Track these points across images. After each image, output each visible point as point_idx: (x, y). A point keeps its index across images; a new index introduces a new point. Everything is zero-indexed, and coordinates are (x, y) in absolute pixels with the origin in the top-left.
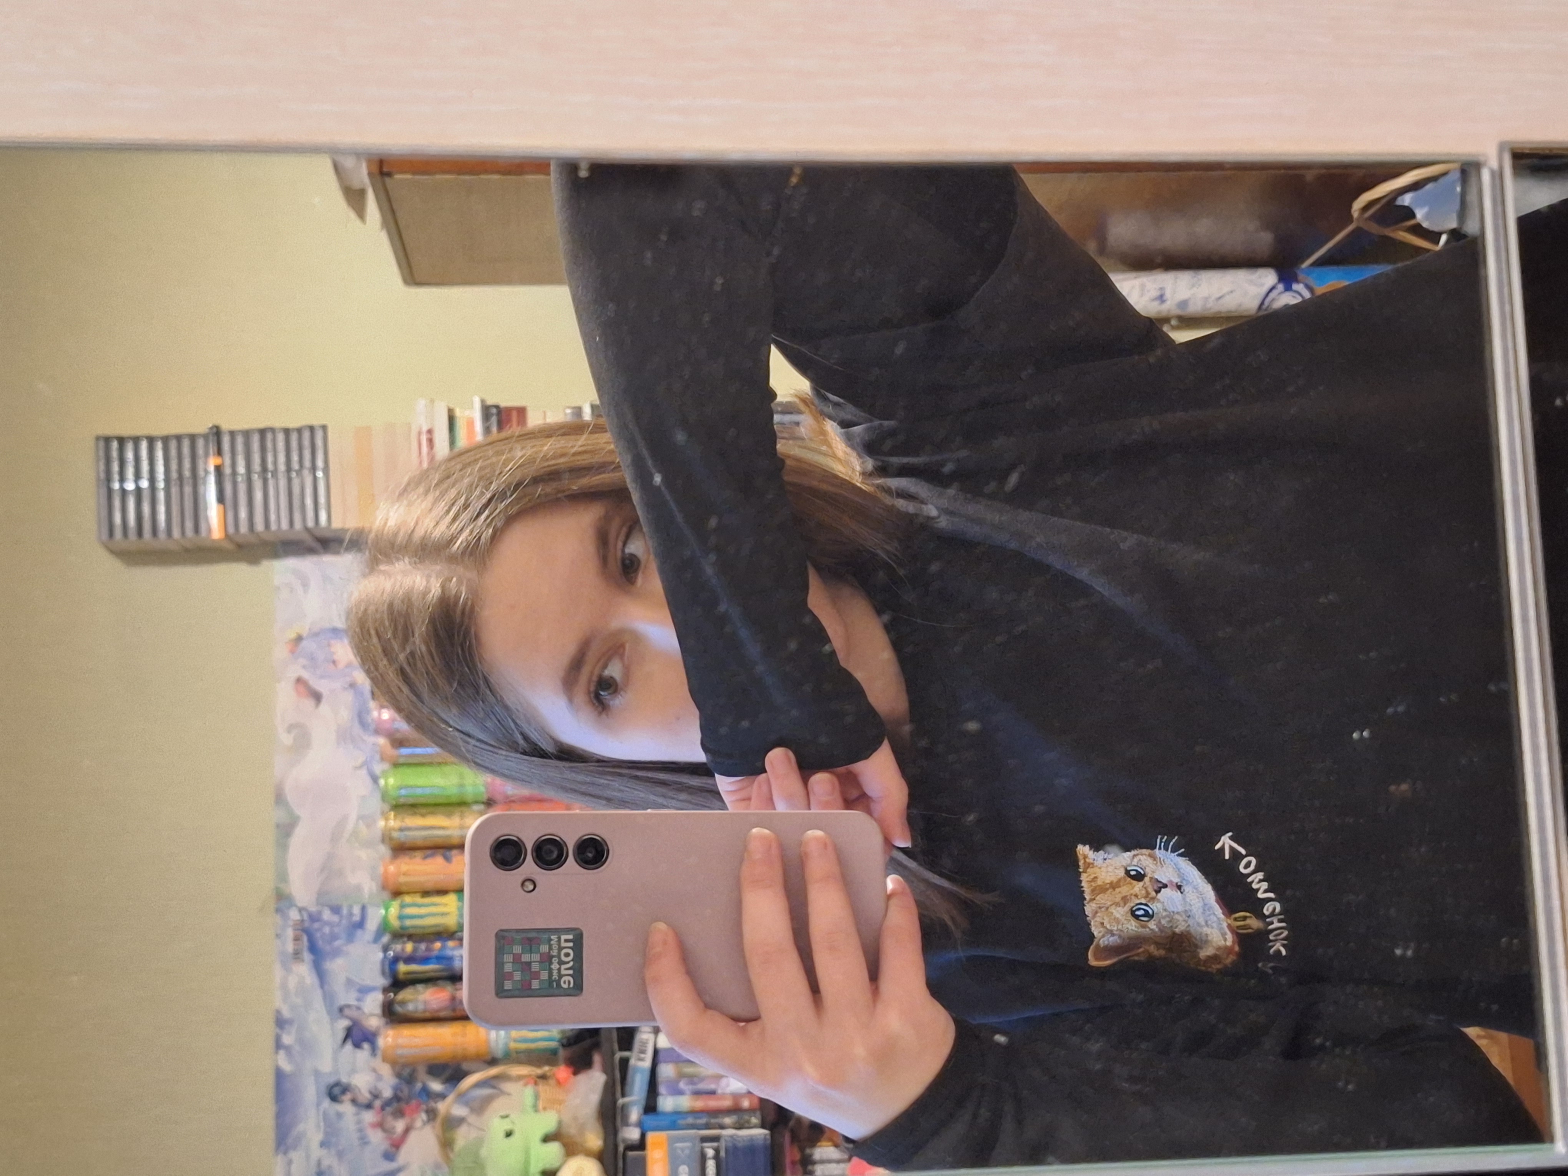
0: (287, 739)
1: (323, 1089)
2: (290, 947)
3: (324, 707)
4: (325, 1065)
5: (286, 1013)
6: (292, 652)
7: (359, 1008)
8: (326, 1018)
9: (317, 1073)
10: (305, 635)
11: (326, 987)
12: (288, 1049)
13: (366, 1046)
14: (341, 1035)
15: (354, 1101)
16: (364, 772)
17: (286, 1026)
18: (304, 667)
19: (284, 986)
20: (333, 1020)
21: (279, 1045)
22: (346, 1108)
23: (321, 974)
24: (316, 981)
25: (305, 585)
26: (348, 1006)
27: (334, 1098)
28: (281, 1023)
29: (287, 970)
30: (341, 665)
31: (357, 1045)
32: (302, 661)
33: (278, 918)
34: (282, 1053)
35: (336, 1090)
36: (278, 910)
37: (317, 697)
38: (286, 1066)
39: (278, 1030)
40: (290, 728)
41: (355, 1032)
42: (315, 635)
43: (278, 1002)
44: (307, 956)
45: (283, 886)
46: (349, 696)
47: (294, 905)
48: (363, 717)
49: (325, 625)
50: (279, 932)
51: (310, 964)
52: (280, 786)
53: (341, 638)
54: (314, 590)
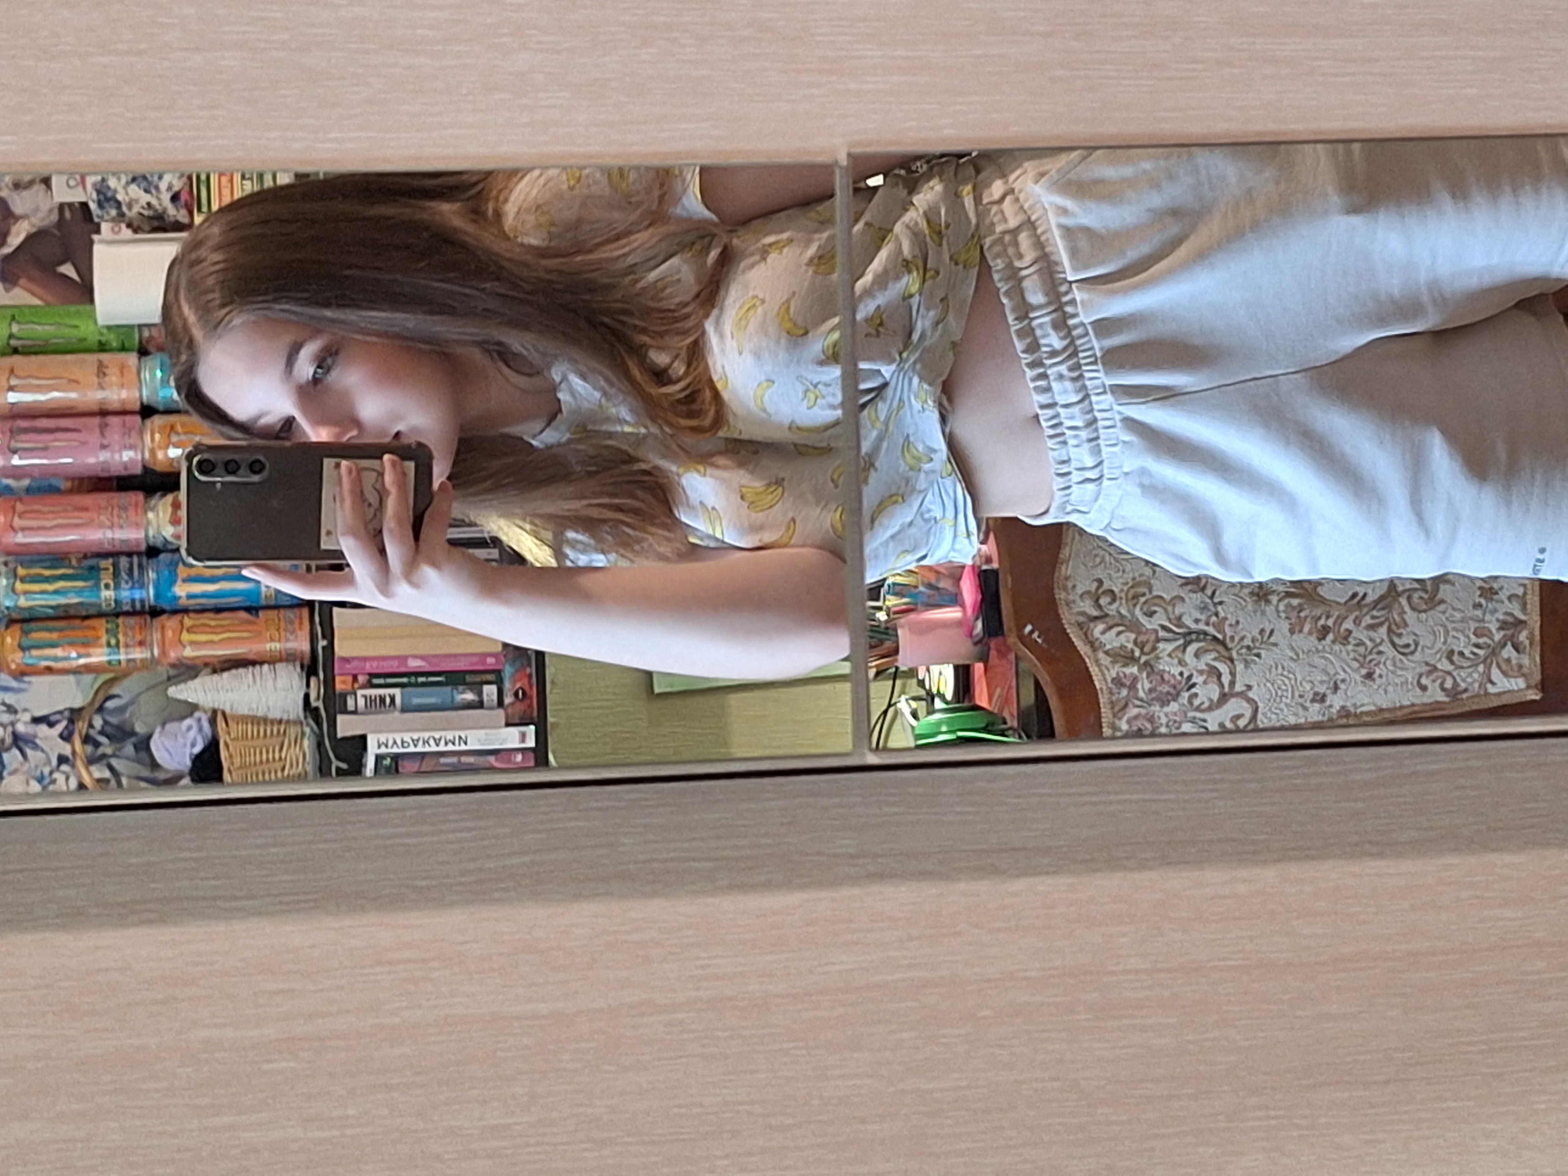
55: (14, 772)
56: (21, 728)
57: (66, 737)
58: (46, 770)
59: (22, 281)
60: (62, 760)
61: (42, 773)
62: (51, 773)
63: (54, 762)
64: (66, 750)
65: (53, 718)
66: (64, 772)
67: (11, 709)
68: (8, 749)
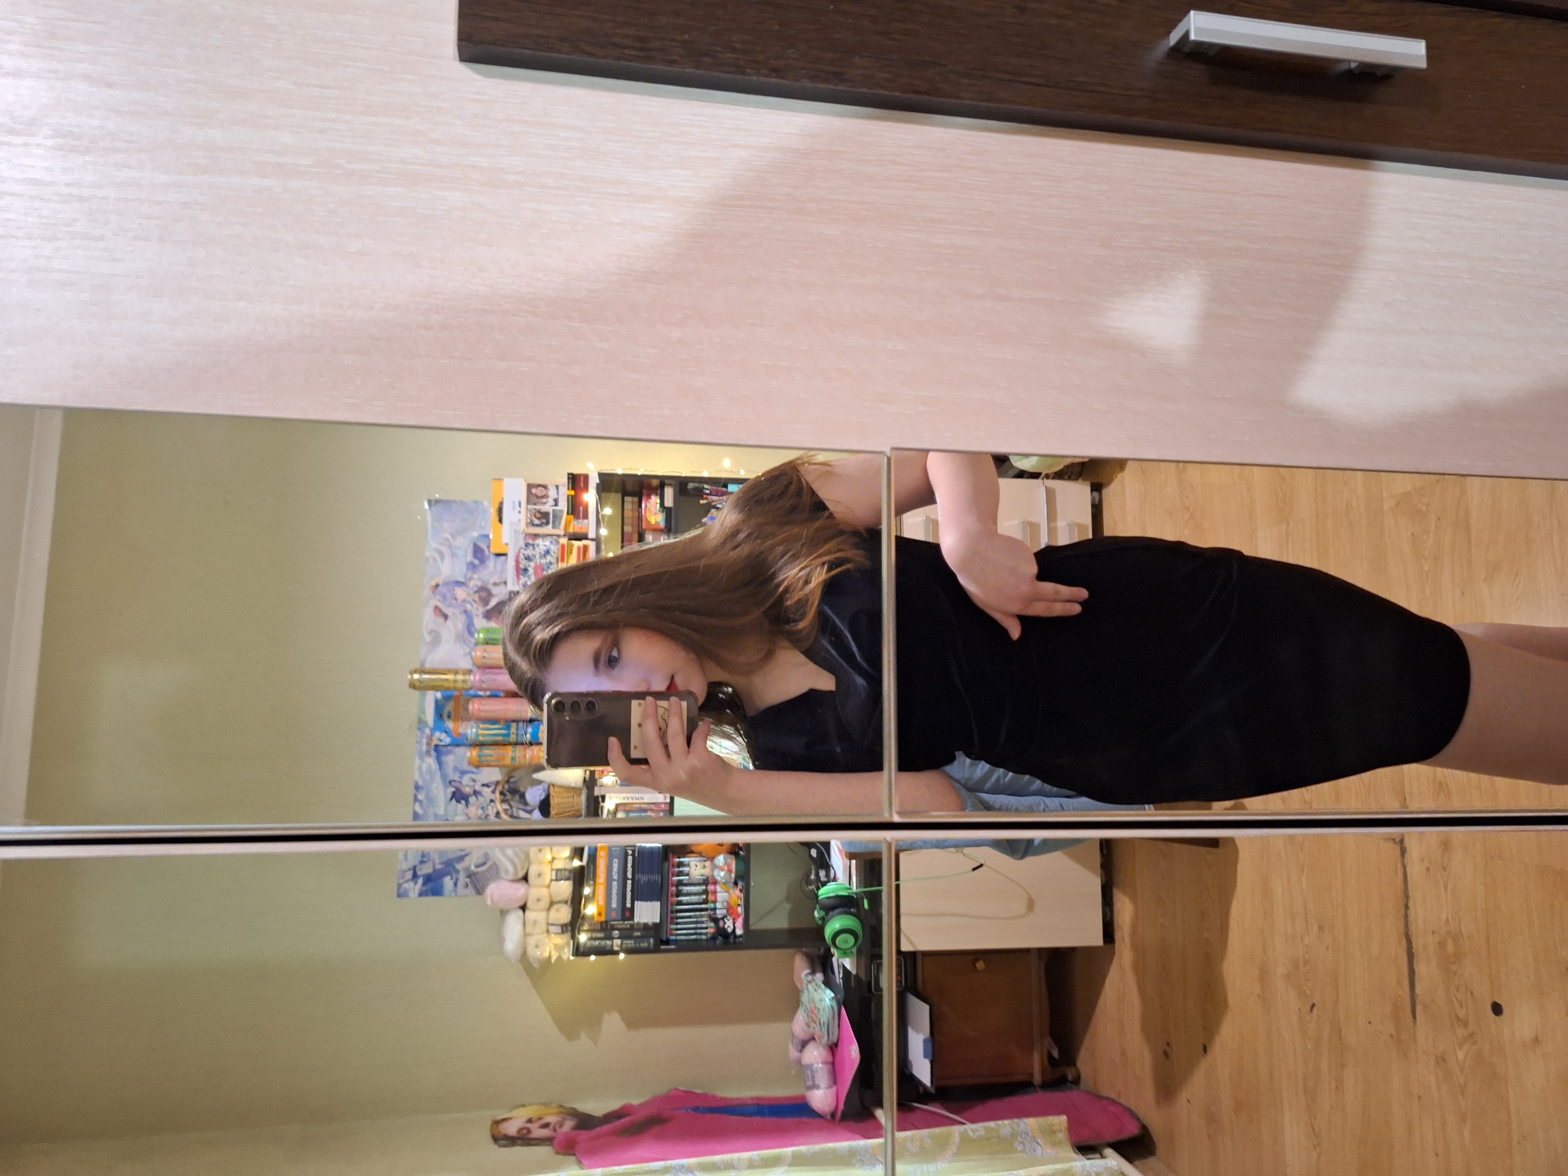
0: (428, 639)
2: (424, 748)
3: (449, 623)
4: (441, 812)
5: (420, 783)
6: (433, 592)
7: (460, 782)
8: (441, 787)
10: (440, 583)
11: (442, 770)
12: (421, 802)
13: (463, 802)
14: (450, 795)
16: (469, 657)
17: (420, 790)
18: (439, 601)
19: (420, 769)
20: (445, 787)
21: (416, 799)
23: (440, 763)
24: (438, 767)
25: (442, 559)
26: (455, 781)
28: (417, 788)
30: (459, 601)
31: (458, 801)
32: (438, 597)
33: (419, 733)
34: (417, 804)
36: (419, 729)
37: (446, 617)
39: (416, 792)
40: (431, 632)
41: (457, 794)
42: (446, 584)
43: (417, 777)
44: (433, 753)
45: (422, 716)
46: (463, 618)
47: (428, 726)
48: (470, 629)
49: (452, 579)
50: (418, 740)
51: (435, 758)
52: (423, 663)
53: (460, 586)
54: (447, 559)
55: (473, 805)
56: (478, 788)
57: (493, 792)
58: (485, 805)
59: (493, 619)
60: (492, 801)
61: (483, 806)
62: (487, 806)
63: (488, 801)
64: (493, 797)
65: (490, 785)
66: (491, 806)
67: (474, 781)
68: (471, 796)
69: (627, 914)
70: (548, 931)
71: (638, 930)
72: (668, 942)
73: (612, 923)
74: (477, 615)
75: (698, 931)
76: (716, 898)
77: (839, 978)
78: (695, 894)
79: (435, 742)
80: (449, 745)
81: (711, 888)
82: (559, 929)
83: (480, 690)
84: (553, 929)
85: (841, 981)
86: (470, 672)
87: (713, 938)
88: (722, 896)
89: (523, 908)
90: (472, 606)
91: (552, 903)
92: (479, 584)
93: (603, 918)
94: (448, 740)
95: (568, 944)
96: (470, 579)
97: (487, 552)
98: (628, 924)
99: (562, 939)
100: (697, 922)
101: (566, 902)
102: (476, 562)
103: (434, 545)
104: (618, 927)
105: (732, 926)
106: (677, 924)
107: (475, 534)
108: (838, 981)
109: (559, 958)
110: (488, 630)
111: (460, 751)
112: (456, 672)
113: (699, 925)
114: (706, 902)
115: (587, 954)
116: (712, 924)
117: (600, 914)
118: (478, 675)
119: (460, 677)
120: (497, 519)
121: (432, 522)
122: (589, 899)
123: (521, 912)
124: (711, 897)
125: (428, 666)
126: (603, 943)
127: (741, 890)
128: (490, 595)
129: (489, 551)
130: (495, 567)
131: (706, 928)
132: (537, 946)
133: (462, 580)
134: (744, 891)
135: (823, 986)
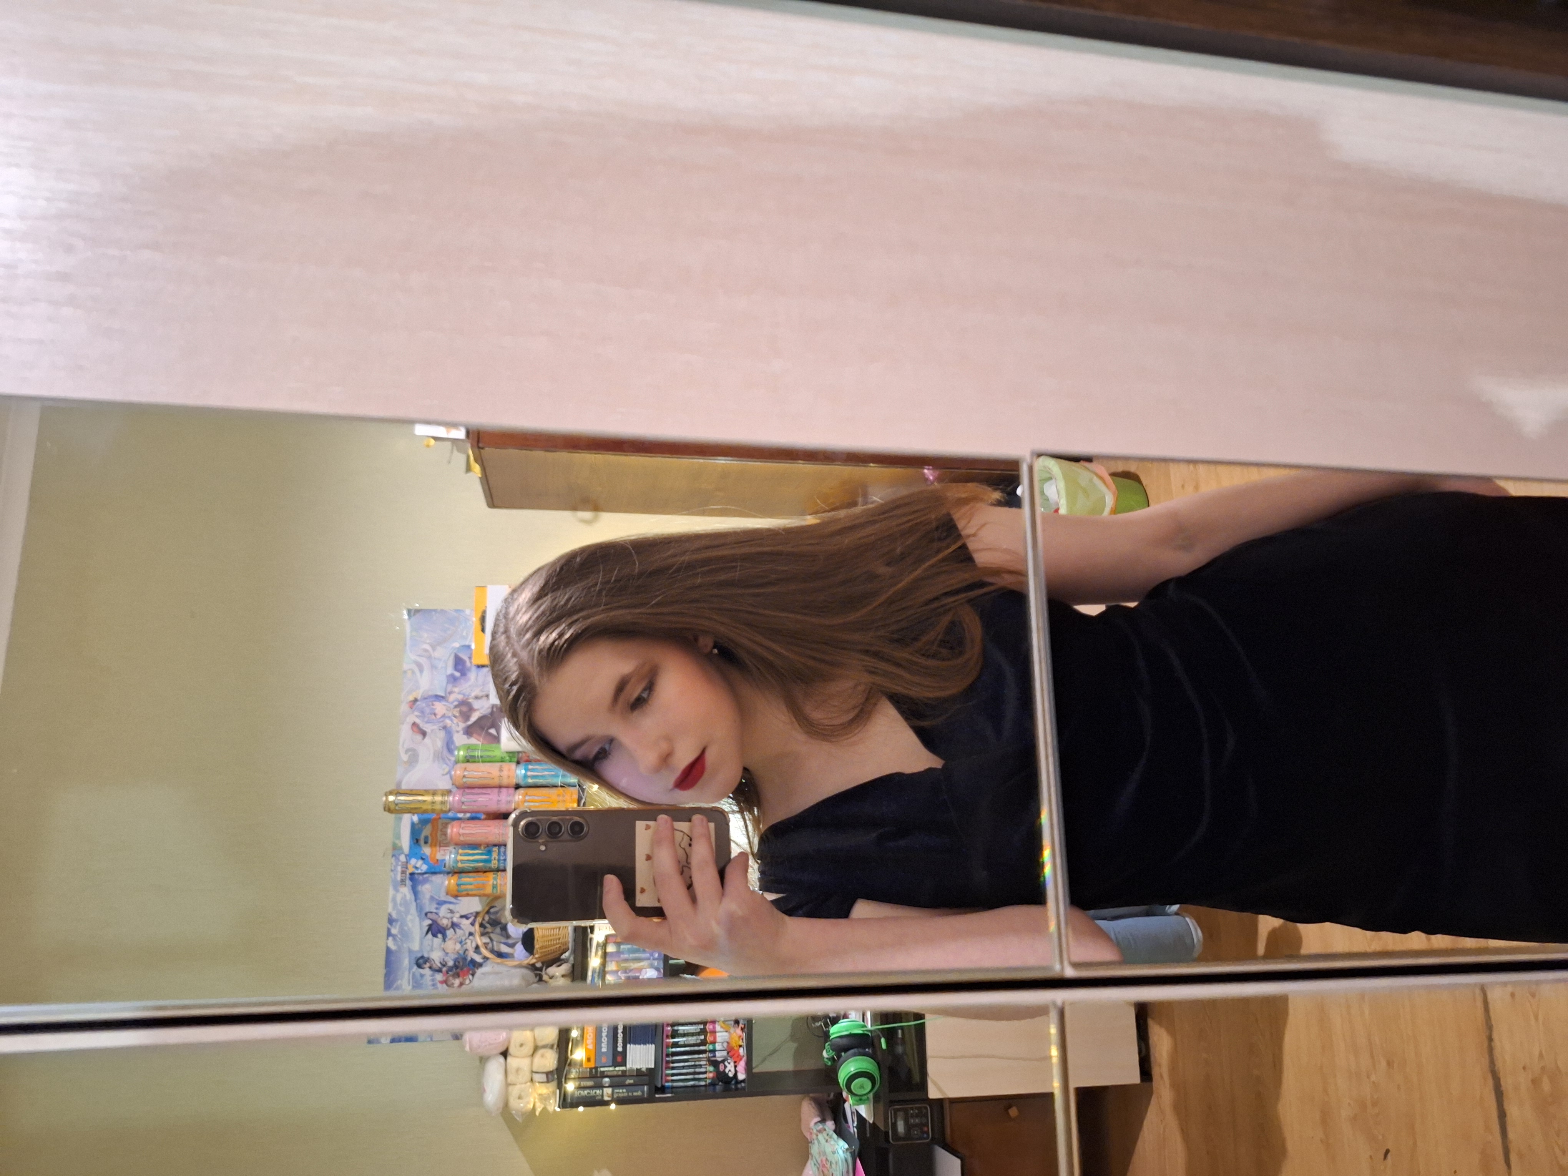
0: (405, 758)
1: (414, 961)
2: (399, 878)
3: (427, 740)
4: (416, 946)
5: (394, 916)
6: (411, 708)
7: (437, 914)
8: (417, 919)
9: (410, 951)
10: (419, 698)
11: (418, 901)
12: (394, 936)
13: (440, 936)
14: (426, 928)
15: (430, 968)
16: (448, 776)
17: (394, 924)
18: (417, 716)
19: (394, 900)
20: (421, 920)
21: (389, 934)
22: (427, 971)
23: (415, 892)
24: (413, 897)
25: (421, 670)
26: (431, 912)
27: (419, 966)
28: (391, 921)
29: (396, 890)
30: (438, 717)
31: (435, 935)
32: (417, 713)
33: (393, 860)
34: (390, 938)
35: (421, 961)
36: (393, 856)
37: (424, 734)
38: (393, 947)
39: (389, 926)
40: (407, 751)
41: (434, 927)
42: (425, 698)
43: (390, 909)
44: (408, 882)
45: (397, 842)
46: (442, 734)
47: (403, 853)
48: (449, 746)
49: (431, 693)
50: (393, 868)
51: (410, 887)
52: (399, 784)
53: (440, 701)
54: (426, 673)
55: (450, 939)
56: (455, 920)
57: (473, 924)
58: (464, 938)
59: (474, 735)
60: (471, 934)
61: (462, 939)
62: (466, 939)
63: (467, 935)
64: (472, 929)
65: (469, 916)
66: (470, 939)
67: (452, 912)
68: (449, 929)
69: (619, 1059)
70: (532, 1080)
71: (631, 1076)
72: (663, 1090)
73: (602, 1069)
74: (458, 732)
75: (697, 1076)
76: (715, 1038)
77: (853, 1127)
78: (693, 1034)
79: (411, 870)
80: (425, 873)
81: (709, 1027)
82: (543, 1078)
83: (461, 812)
84: (537, 1077)
85: (855, 1130)
86: (449, 792)
87: (713, 1084)
88: (722, 1036)
89: (505, 1054)
90: (452, 721)
91: (536, 1048)
92: (460, 697)
93: (592, 1065)
94: (424, 868)
95: (554, 1093)
96: (451, 693)
97: (468, 664)
98: (619, 1071)
99: (547, 1088)
100: (695, 1066)
101: (552, 1047)
102: (457, 674)
103: (414, 657)
104: (609, 1074)
105: (733, 1070)
106: (673, 1068)
107: (457, 645)
108: (852, 1131)
109: (544, 1109)
110: (468, 748)
111: (437, 879)
112: (434, 793)
113: (698, 1070)
114: (704, 1043)
115: (575, 1104)
116: (711, 1068)
117: (589, 1060)
118: (458, 795)
119: (438, 798)
120: (480, 628)
121: (411, 632)
122: (577, 1043)
123: (502, 1059)
124: (709, 1038)
125: (404, 787)
126: (593, 1092)
127: (742, 1029)
128: (471, 709)
129: (471, 662)
130: (476, 679)
131: (705, 1073)
132: (520, 1098)
133: (443, 694)
134: (746, 1030)
135: (835, 1136)
